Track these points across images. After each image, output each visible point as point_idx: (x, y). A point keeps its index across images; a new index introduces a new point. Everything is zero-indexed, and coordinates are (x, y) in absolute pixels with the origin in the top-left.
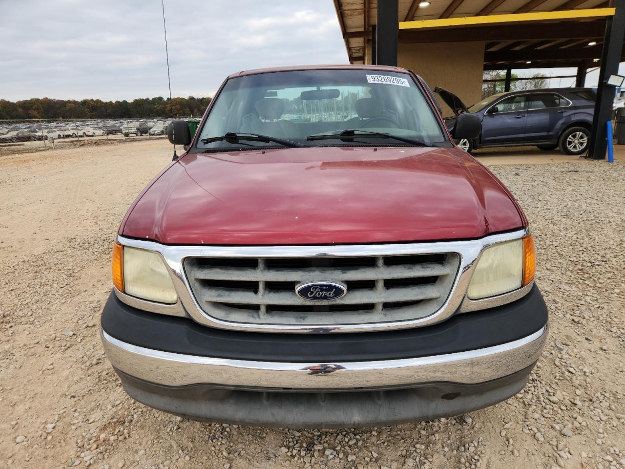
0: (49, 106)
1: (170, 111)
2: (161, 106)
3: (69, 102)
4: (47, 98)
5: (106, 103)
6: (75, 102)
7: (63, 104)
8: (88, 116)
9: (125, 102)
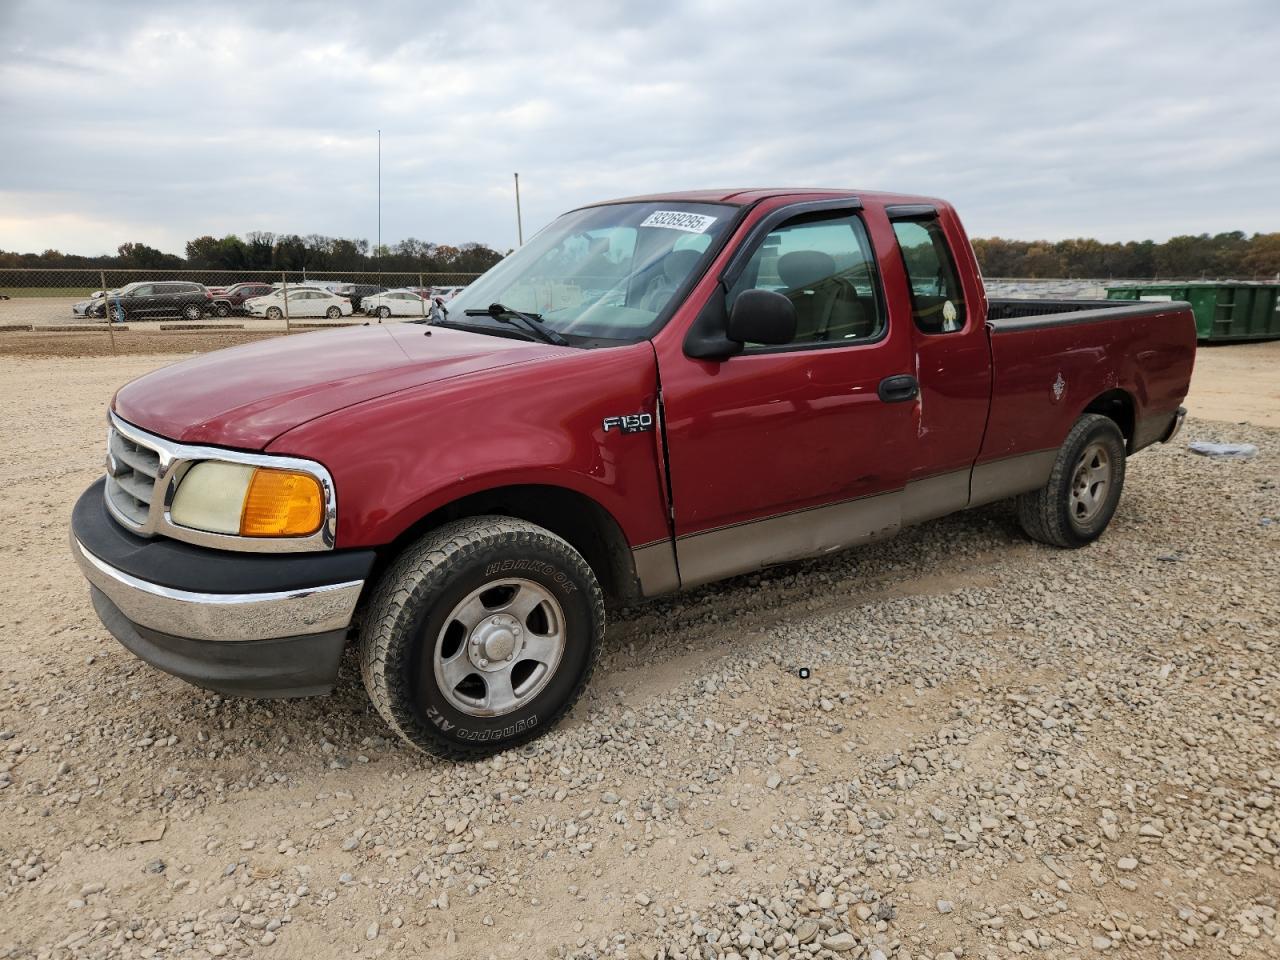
0: (998, 252)
1: (1252, 263)
2: (1232, 253)
3: (1035, 245)
4: (997, 238)
5: (1107, 246)
6: (1045, 246)
7: (1022, 248)
8: (1061, 272)
9: (1149, 244)
